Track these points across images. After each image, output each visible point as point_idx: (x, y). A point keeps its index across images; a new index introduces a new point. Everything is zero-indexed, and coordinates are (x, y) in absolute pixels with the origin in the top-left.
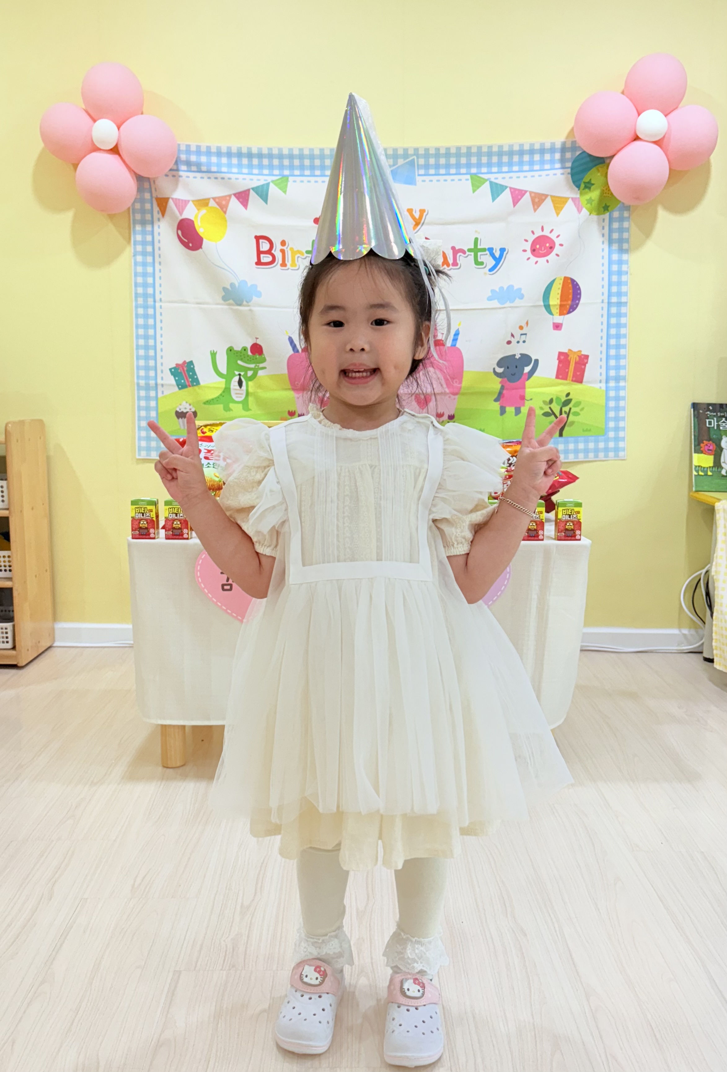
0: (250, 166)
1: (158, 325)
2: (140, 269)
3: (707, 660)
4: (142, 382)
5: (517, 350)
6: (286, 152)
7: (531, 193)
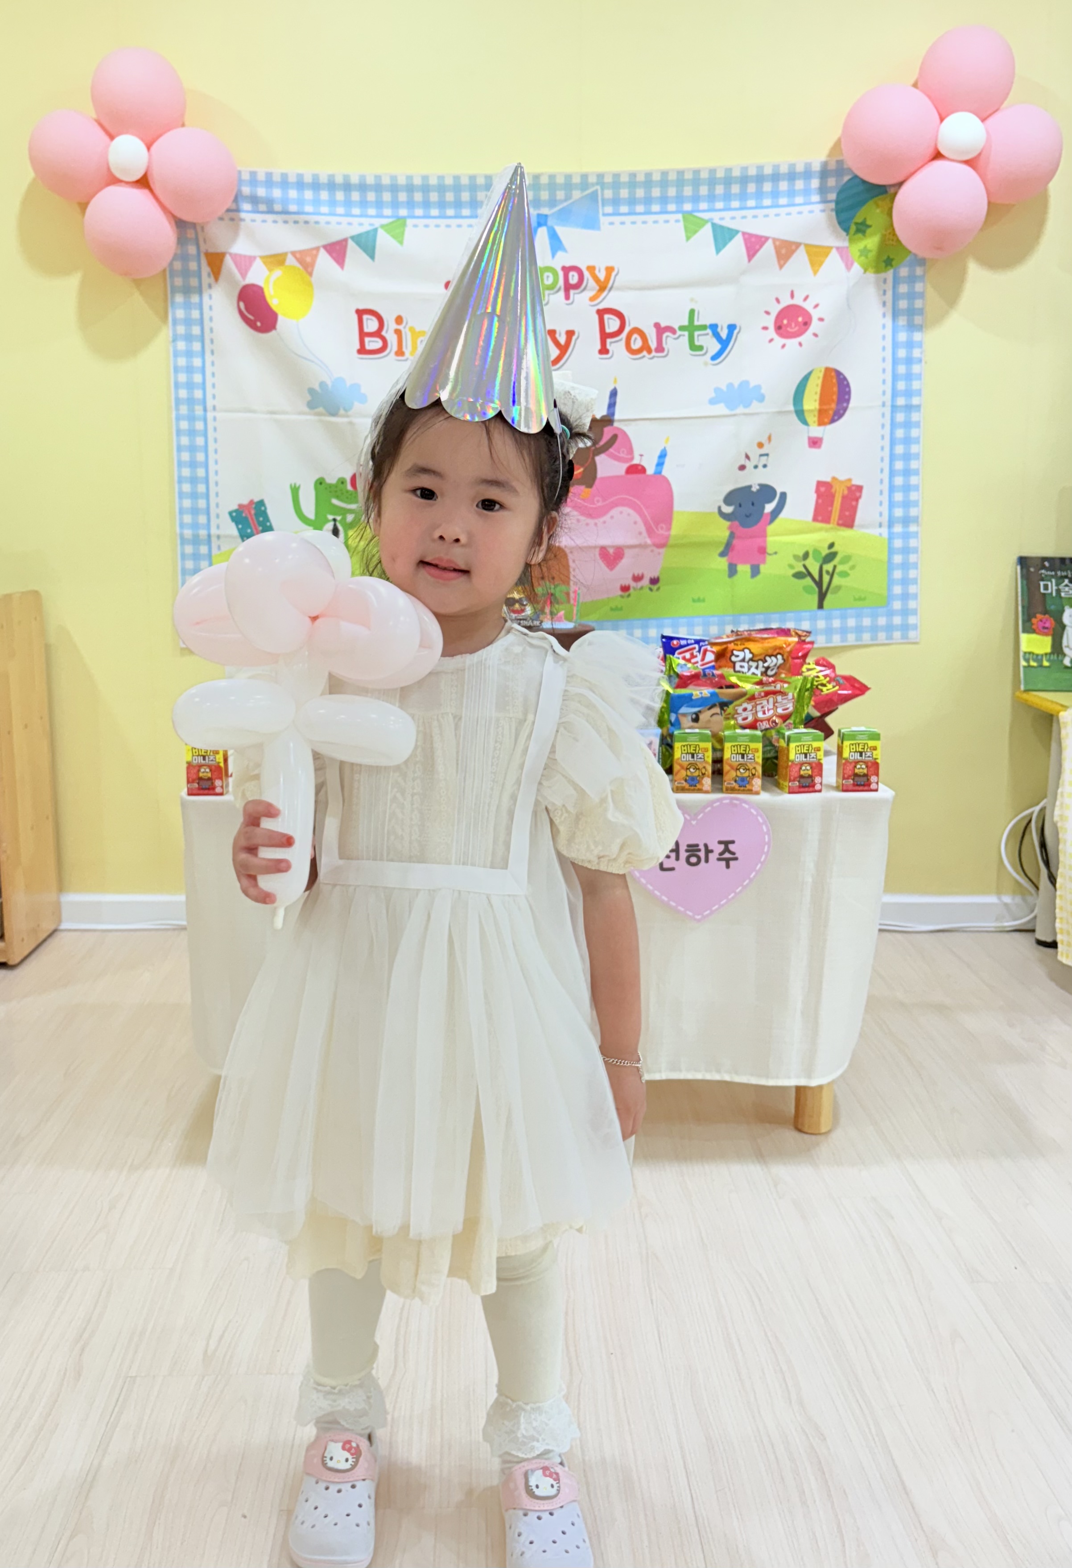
0: (348, 203)
1: (211, 446)
2: (182, 362)
3: (1040, 943)
4: (188, 533)
5: (754, 479)
6: (402, 181)
7: (775, 240)
